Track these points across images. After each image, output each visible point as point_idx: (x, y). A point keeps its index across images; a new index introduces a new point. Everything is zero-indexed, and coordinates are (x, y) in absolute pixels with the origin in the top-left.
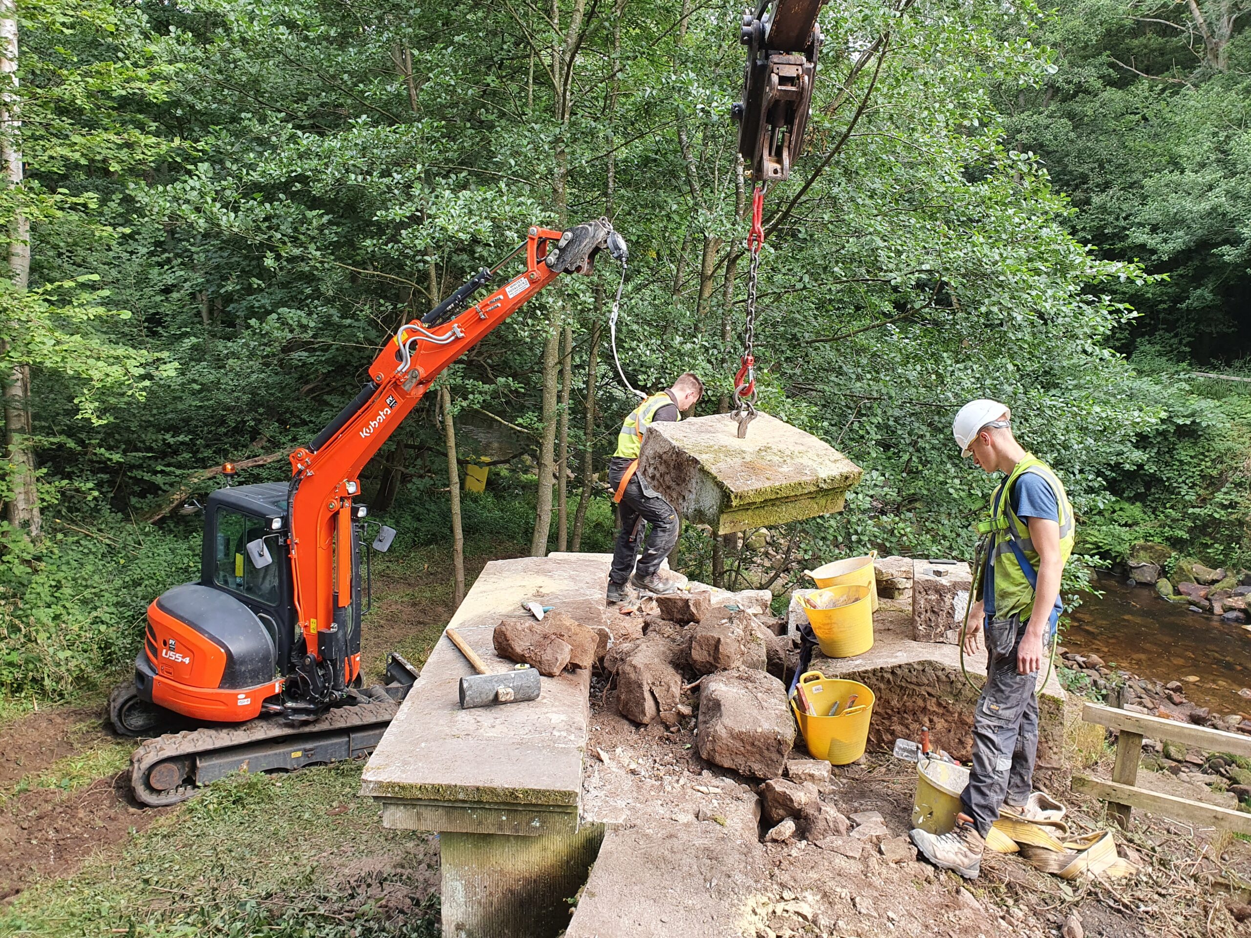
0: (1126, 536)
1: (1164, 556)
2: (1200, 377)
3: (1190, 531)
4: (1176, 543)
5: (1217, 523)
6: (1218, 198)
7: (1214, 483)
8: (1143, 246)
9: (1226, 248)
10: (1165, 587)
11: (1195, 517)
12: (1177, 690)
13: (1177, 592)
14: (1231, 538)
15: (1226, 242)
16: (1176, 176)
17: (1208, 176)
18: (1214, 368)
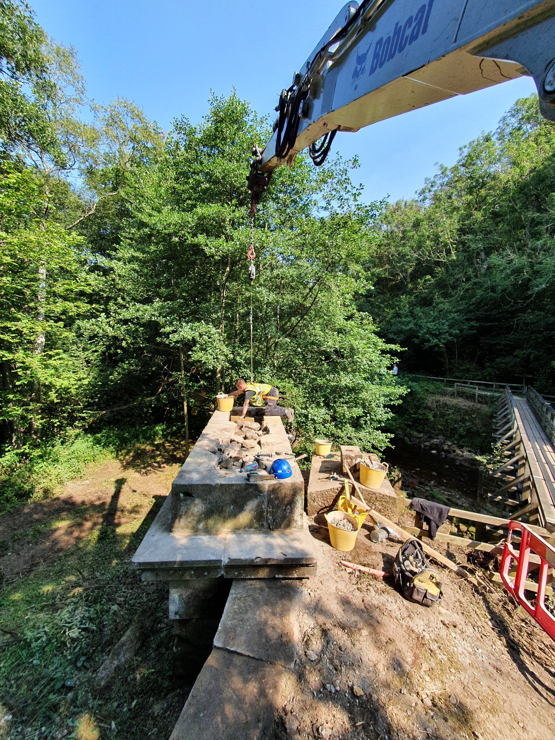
0: (394, 424)
1: (406, 430)
2: (411, 376)
3: (412, 422)
4: (408, 426)
5: (420, 419)
6: (411, 326)
7: (418, 407)
8: (392, 338)
9: (415, 339)
10: (406, 439)
11: (413, 418)
12: (414, 473)
13: (410, 441)
14: (424, 424)
15: (414, 338)
16: (400, 319)
17: (408, 319)
18: (414, 373)
